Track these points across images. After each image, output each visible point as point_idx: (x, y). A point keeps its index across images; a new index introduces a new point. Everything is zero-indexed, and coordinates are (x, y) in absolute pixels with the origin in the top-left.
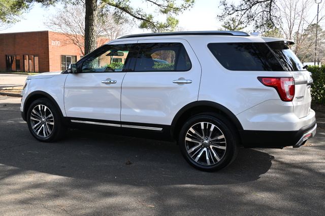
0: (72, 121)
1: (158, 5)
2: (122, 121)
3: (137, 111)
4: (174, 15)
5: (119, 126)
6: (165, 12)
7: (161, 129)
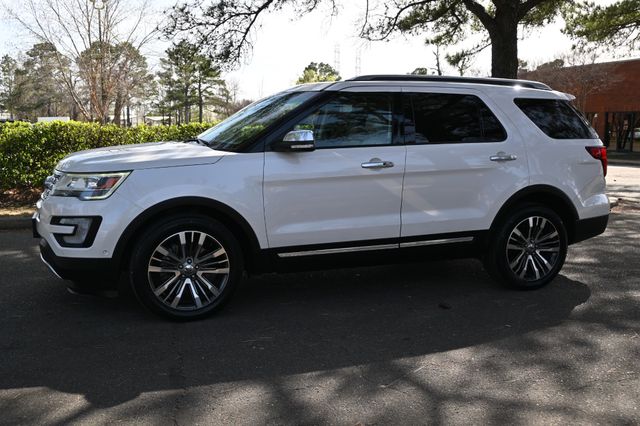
0: (281, 255)
2: (402, 235)
3: (433, 213)
5: (396, 246)
7: (471, 239)
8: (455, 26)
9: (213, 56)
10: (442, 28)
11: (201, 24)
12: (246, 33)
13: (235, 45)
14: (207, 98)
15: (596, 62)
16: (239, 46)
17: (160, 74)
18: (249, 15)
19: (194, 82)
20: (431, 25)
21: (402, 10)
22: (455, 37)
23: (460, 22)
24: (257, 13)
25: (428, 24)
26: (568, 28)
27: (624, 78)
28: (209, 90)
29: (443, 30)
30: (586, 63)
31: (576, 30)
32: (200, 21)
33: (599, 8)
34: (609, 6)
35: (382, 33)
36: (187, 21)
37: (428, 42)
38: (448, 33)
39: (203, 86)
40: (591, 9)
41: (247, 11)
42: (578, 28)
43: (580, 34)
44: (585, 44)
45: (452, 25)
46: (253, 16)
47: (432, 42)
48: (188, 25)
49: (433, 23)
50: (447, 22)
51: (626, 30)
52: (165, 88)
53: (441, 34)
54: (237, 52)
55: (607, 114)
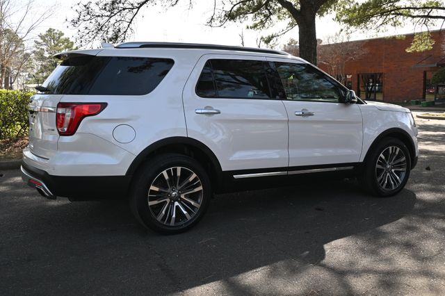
8: (267, 17)
9: (106, 39)
10: (258, 18)
11: (99, 16)
12: (130, 23)
13: (122, 31)
15: (350, 40)
16: (125, 32)
17: (35, 53)
18: (133, 9)
20: (250, 16)
21: (235, 5)
22: (266, 25)
23: (271, 14)
24: (139, 8)
25: (248, 15)
26: (337, 17)
27: (369, 52)
29: (259, 20)
30: (344, 41)
31: (342, 19)
32: (97, 14)
33: (357, 4)
34: (364, 2)
35: (221, 22)
36: (88, 13)
37: (248, 28)
38: (262, 21)
40: (352, 5)
41: (131, 7)
42: (344, 18)
43: (345, 21)
44: (348, 28)
45: (265, 16)
46: (135, 11)
47: (251, 28)
48: (89, 17)
49: (252, 15)
50: (261, 14)
51: (374, 19)
52: (39, 63)
53: (257, 22)
54: (123, 36)
55: (358, 76)
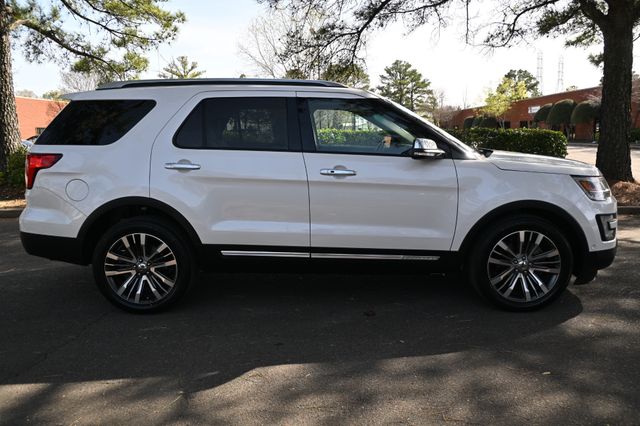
1: (110, 31)
4: (139, 50)
6: (122, 44)
10: (577, 30)
12: (354, 50)
14: (418, 105)
17: (380, 88)
19: (407, 92)
21: (519, 15)
24: (360, 32)
28: (419, 99)
29: (580, 31)
35: (503, 39)
37: (568, 44)
39: (415, 96)
47: (573, 44)
53: (579, 35)
